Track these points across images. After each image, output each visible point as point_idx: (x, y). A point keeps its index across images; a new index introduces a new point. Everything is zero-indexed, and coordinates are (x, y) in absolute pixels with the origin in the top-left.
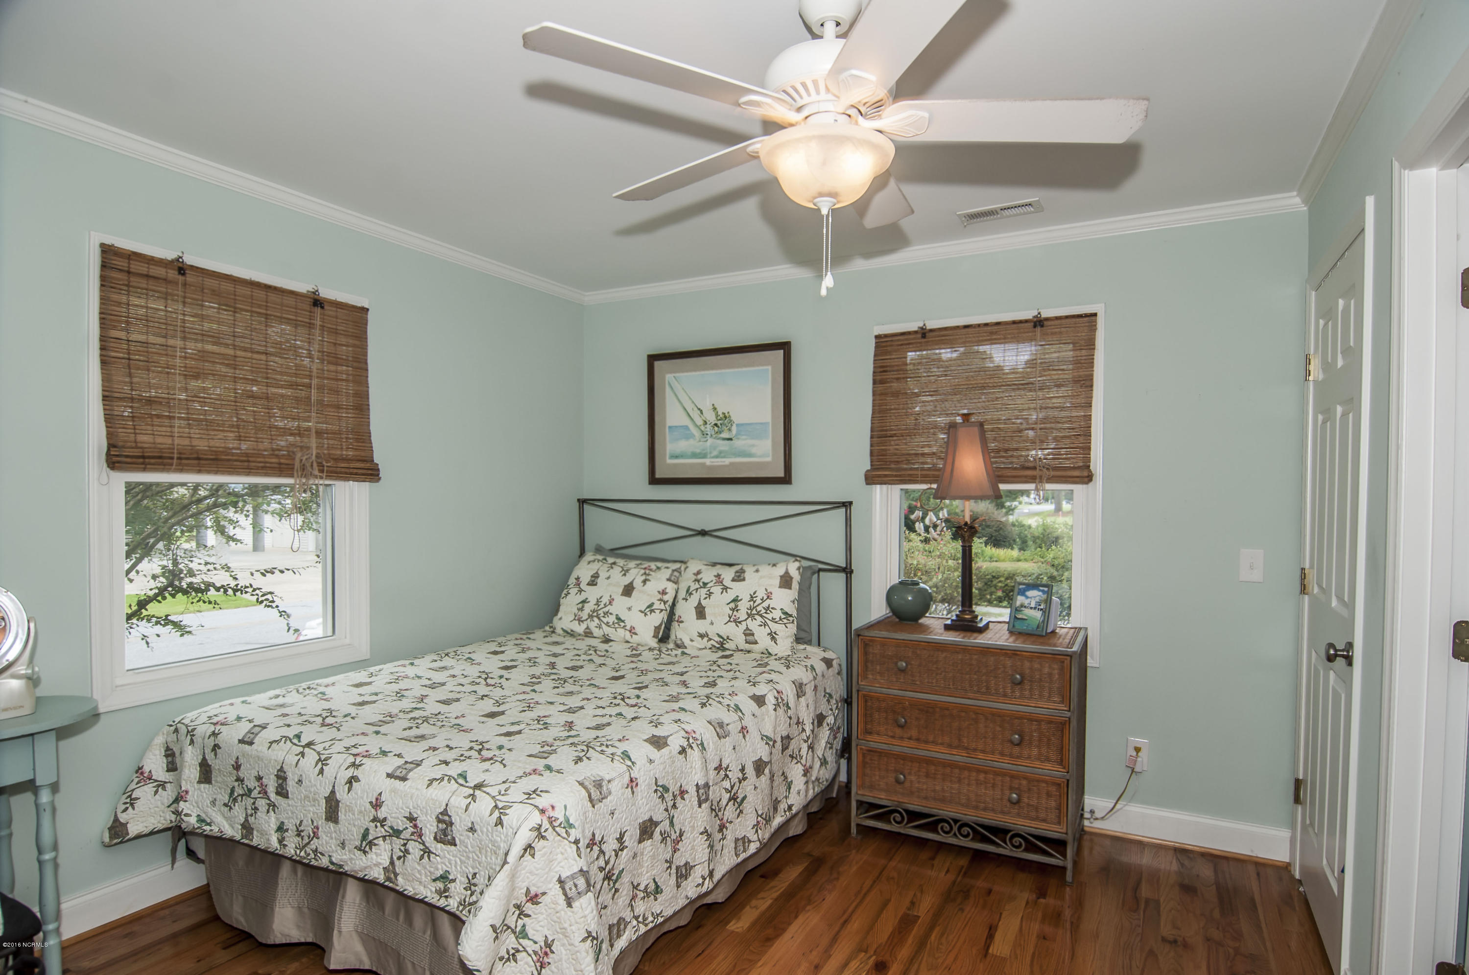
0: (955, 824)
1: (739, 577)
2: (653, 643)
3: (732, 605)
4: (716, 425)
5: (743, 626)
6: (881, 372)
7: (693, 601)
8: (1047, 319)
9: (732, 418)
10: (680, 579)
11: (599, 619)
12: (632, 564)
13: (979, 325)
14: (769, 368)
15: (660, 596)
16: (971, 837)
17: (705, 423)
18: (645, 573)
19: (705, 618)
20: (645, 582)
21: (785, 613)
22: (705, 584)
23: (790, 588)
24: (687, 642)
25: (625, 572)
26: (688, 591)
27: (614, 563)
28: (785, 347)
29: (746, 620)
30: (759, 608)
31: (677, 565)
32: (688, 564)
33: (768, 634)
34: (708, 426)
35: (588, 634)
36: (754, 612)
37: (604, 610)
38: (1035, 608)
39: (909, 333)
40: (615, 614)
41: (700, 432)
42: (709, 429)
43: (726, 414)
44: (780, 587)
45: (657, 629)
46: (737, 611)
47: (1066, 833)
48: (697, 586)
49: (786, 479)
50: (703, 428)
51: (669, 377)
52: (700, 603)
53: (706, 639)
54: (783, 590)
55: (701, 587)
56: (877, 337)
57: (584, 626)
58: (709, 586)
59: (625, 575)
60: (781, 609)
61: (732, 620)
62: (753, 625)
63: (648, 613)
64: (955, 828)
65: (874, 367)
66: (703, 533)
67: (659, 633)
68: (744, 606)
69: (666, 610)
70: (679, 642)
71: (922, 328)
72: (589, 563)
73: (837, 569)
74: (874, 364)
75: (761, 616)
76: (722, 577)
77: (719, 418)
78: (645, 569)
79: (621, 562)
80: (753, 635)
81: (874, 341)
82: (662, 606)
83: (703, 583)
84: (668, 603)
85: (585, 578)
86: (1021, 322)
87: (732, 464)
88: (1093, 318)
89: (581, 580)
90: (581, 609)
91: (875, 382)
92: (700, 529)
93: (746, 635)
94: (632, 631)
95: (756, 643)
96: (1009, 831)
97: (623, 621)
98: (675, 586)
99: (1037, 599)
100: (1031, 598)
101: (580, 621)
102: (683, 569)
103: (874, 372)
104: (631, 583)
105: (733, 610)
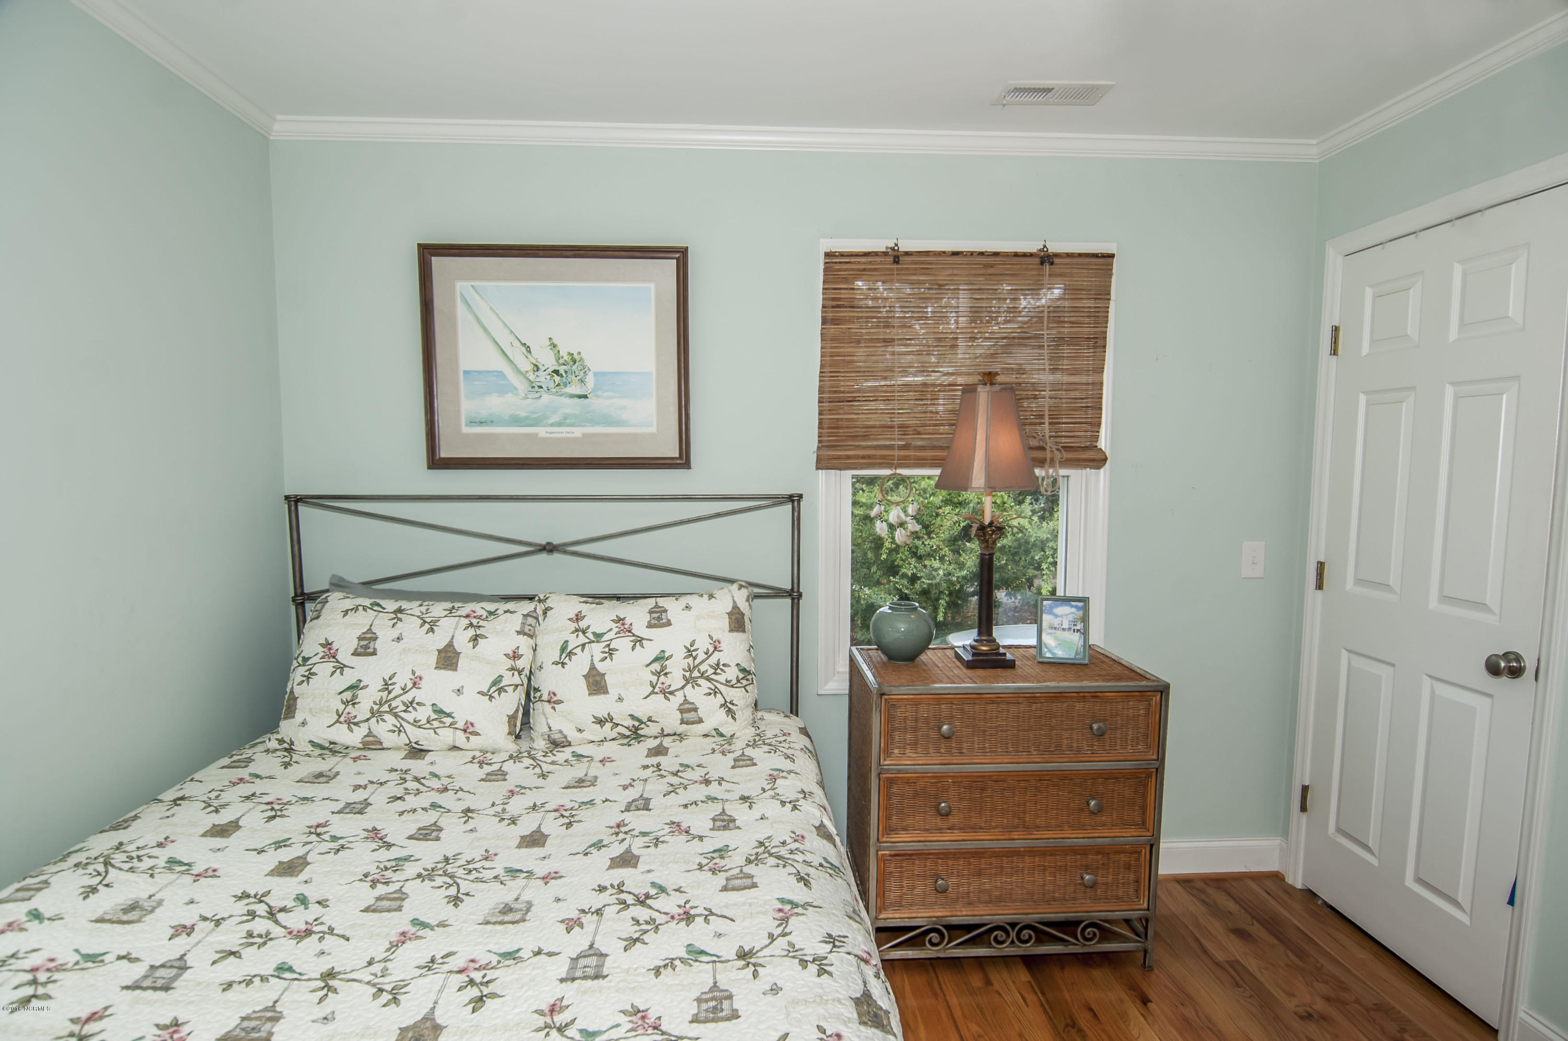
0: (1013, 929)
1: (659, 620)
2: (510, 746)
3: (656, 666)
4: (556, 372)
5: (678, 699)
6: (833, 307)
7: (580, 664)
8: (1056, 255)
9: (588, 363)
10: (538, 628)
11: (396, 716)
12: (438, 609)
13: (972, 253)
14: (652, 286)
15: (510, 663)
16: (1033, 941)
17: (537, 368)
18: (471, 625)
19: (606, 692)
20: (475, 639)
21: (743, 670)
22: (598, 636)
23: (744, 631)
24: (572, 735)
25: (432, 626)
26: (563, 649)
27: (400, 610)
28: (681, 256)
29: (683, 688)
30: (703, 668)
31: (527, 607)
32: (549, 603)
33: (722, 706)
34: (540, 373)
35: (372, 744)
36: (696, 674)
37: (402, 698)
38: (1069, 629)
39: (876, 254)
40: (428, 703)
41: (526, 384)
42: (543, 378)
43: (576, 356)
44: (731, 631)
45: (512, 718)
46: (666, 674)
47: (1148, 909)
48: (582, 639)
49: (683, 461)
50: (532, 377)
51: (461, 286)
52: (593, 668)
53: (608, 725)
54: (735, 634)
55: (591, 642)
56: (827, 255)
57: (359, 733)
58: (605, 638)
59: (431, 630)
60: (738, 665)
61: (657, 690)
62: (696, 695)
63: (495, 695)
64: (1013, 934)
65: (824, 299)
66: (549, 548)
67: (515, 726)
68: (677, 667)
69: (522, 685)
70: (557, 737)
71: (893, 249)
72: (346, 613)
73: (778, 593)
74: (823, 294)
75: (709, 679)
76: (628, 621)
77: (561, 361)
78: (467, 616)
79: (413, 607)
80: (695, 710)
81: (821, 260)
82: (516, 680)
83: (594, 634)
84: (524, 673)
85: (346, 644)
86: (1024, 255)
87: (584, 435)
88: (1109, 260)
89: (335, 646)
90: (353, 702)
91: (824, 321)
92: (544, 543)
93: (682, 711)
94: (469, 730)
95: (700, 721)
96: (1080, 922)
97: (449, 715)
98: (531, 642)
99: (1071, 617)
100: (1062, 616)
101: (351, 723)
102: (540, 611)
103: (824, 307)
104: (450, 645)
105: (658, 674)
